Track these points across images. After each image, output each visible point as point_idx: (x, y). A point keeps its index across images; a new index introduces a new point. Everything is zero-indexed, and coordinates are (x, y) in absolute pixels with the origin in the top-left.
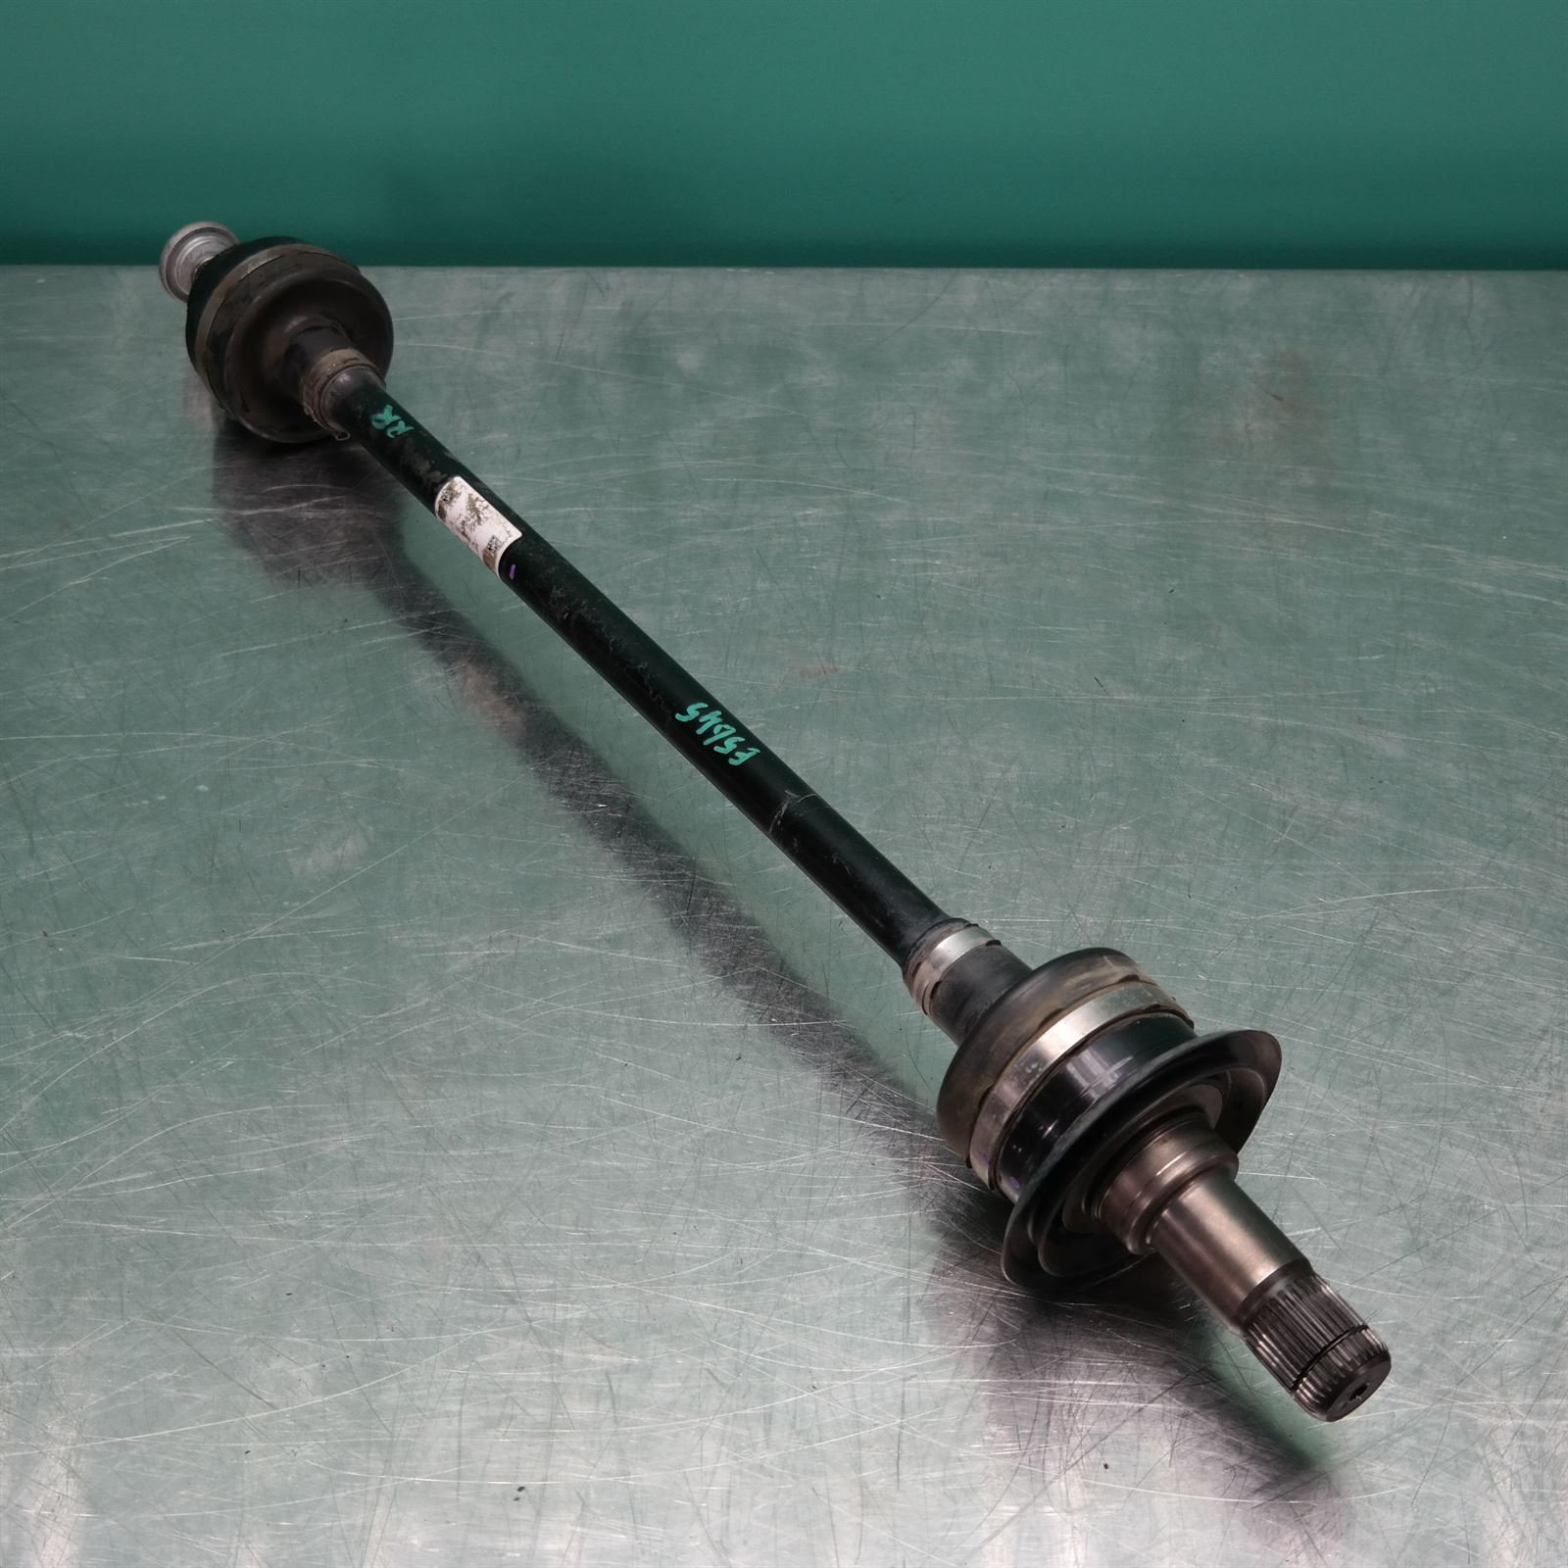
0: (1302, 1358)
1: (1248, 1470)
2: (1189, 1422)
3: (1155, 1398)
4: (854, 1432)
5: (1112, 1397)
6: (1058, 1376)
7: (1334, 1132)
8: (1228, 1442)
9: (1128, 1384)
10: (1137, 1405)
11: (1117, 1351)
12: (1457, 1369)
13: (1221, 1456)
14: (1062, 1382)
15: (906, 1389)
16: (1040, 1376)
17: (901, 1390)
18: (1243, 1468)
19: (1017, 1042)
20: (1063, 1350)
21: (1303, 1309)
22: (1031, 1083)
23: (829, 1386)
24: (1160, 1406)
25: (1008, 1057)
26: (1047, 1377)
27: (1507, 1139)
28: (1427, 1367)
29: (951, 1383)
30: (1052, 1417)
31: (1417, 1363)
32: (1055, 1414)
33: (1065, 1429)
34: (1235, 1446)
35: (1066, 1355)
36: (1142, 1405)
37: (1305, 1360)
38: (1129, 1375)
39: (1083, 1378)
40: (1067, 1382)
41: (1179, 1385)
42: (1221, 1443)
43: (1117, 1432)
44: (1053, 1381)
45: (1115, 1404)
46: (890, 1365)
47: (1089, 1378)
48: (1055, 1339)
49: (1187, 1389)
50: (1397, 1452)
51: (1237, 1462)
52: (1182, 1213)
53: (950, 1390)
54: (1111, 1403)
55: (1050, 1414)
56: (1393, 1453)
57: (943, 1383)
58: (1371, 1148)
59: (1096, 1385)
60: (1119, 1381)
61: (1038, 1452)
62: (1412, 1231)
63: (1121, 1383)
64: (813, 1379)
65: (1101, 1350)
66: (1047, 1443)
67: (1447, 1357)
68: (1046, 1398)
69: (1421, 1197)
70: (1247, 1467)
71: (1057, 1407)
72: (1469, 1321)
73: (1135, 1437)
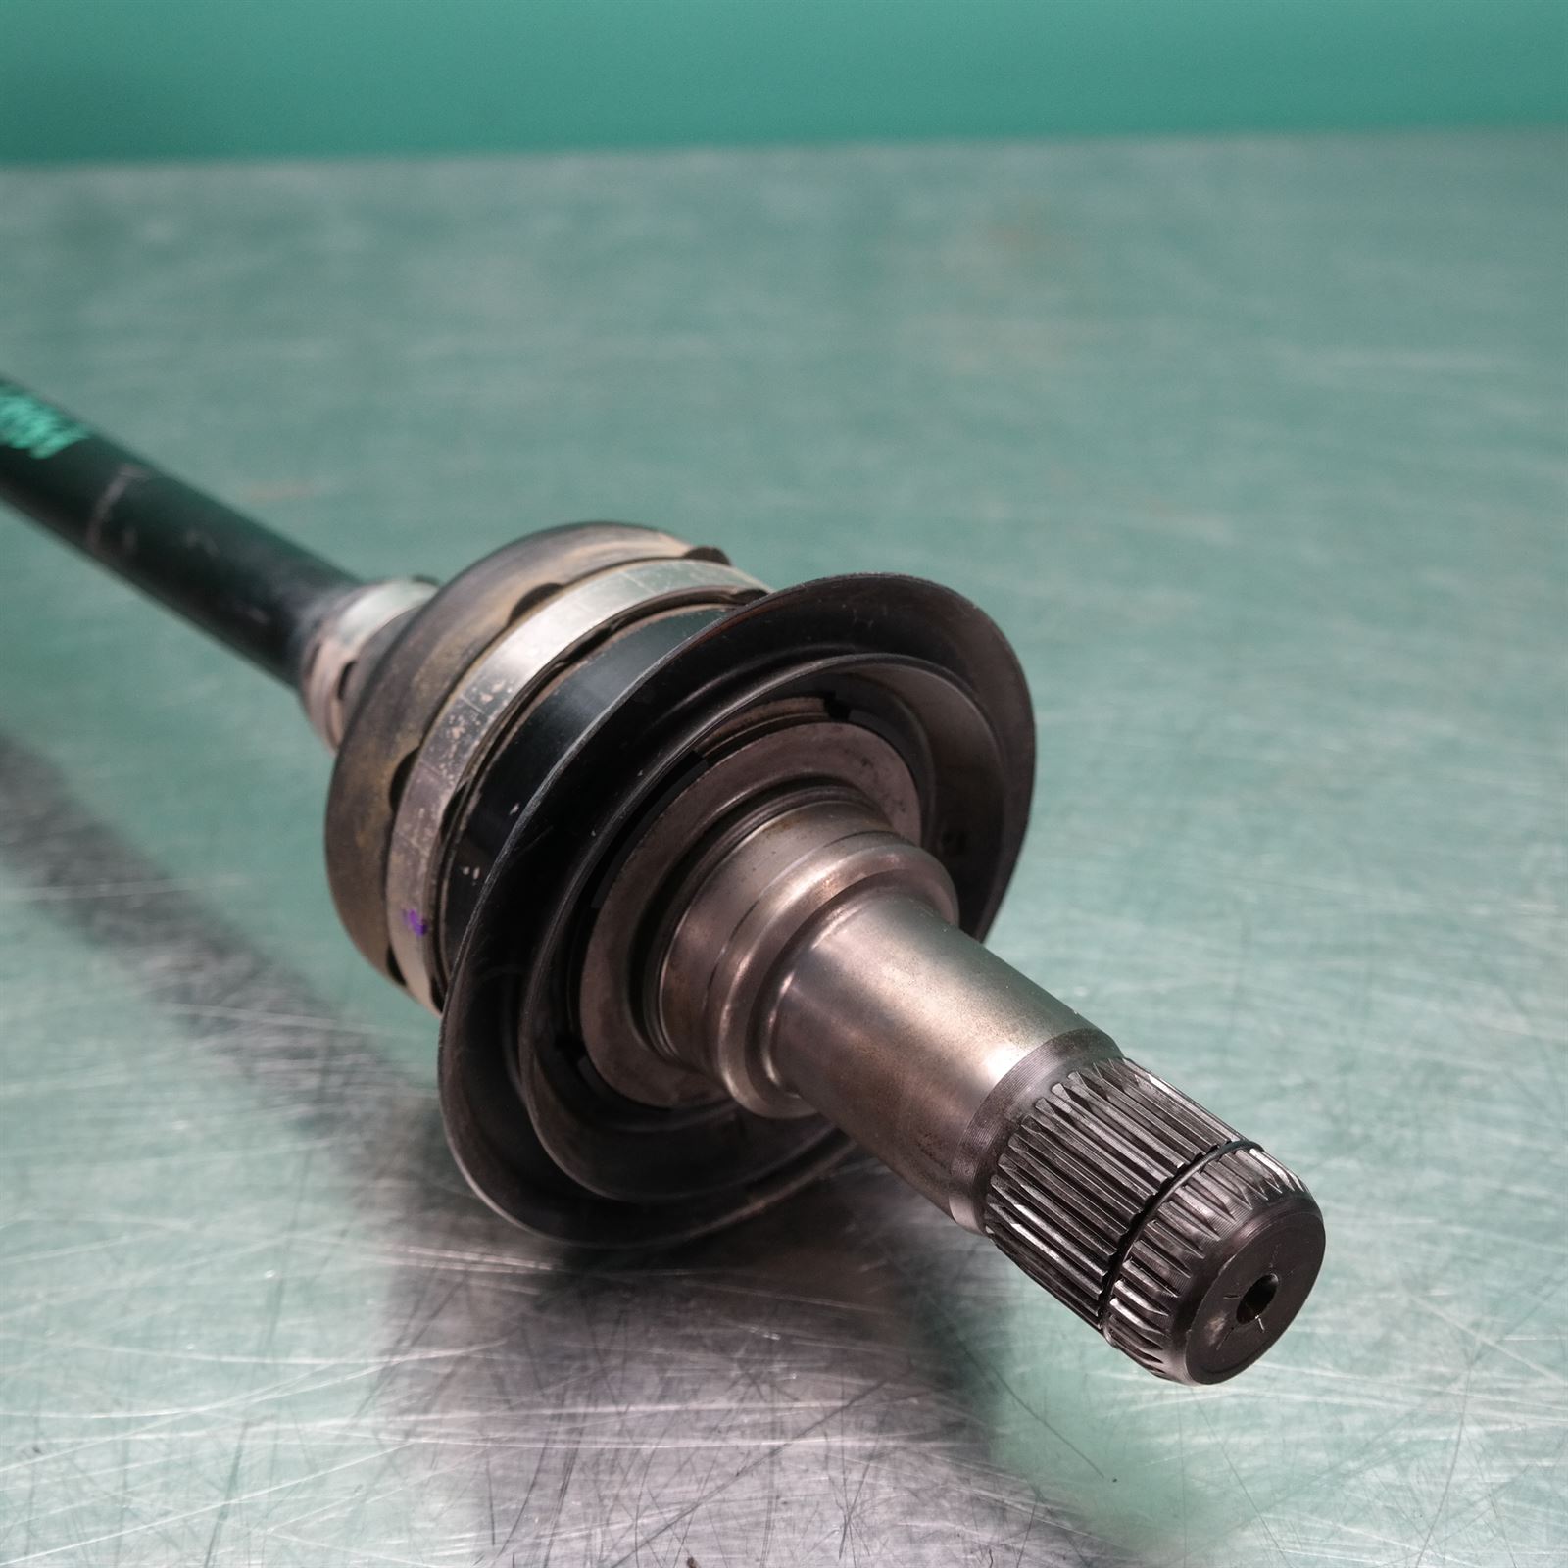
0: (1103, 1236)
1: (1022, 1553)
2: (886, 1468)
3: (809, 1429)
4: (110, 1532)
5: (712, 1431)
6: (592, 1400)
7: (1162, 986)
8: (975, 1500)
9: (747, 1405)
10: (766, 1443)
11: (723, 1348)
12: (1465, 1338)
13: (959, 1528)
14: (600, 1410)
15: (247, 1442)
16: (553, 1401)
17: (235, 1445)
18: (1008, 1549)
19: (463, 654)
20: (607, 1353)
21: (1092, 1126)
22: (492, 719)
23: (71, 1445)
24: (821, 1441)
25: (447, 684)
26: (568, 1402)
27: (1494, 976)
28: (1400, 1337)
29: (353, 1427)
30: (574, 1476)
31: (1378, 1332)
32: (582, 1470)
33: (601, 1499)
34: (992, 1508)
35: (615, 1361)
36: (777, 1443)
37: (1112, 1240)
38: (752, 1389)
39: (649, 1400)
40: (612, 1409)
41: (862, 1402)
42: (957, 1505)
43: (719, 1497)
44: (581, 1410)
45: (717, 1444)
46: (218, 1398)
47: (662, 1398)
48: (594, 1335)
49: (881, 1408)
50: (1359, 1495)
51: (996, 1538)
52: (823, 976)
53: (345, 1438)
54: (709, 1443)
55: (568, 1470)
56: (1347, 1498)
57: (334, 1427)
58: (1239, 1001)
59: (678, 1413)
60: (730, 1399)
61: (536, 1546)
62: (1335, 1120)
63: (734, 1405)
64: (40, 1434)
65: (692, 1349)
66: (556, 1526)
67: (1439, 1319)
68: (563, 1442)
69: (1347, 1068)
70: (1020, 1546)
71: (583, 1458)
72: (1475, 1255)
73: (762, 1506)
